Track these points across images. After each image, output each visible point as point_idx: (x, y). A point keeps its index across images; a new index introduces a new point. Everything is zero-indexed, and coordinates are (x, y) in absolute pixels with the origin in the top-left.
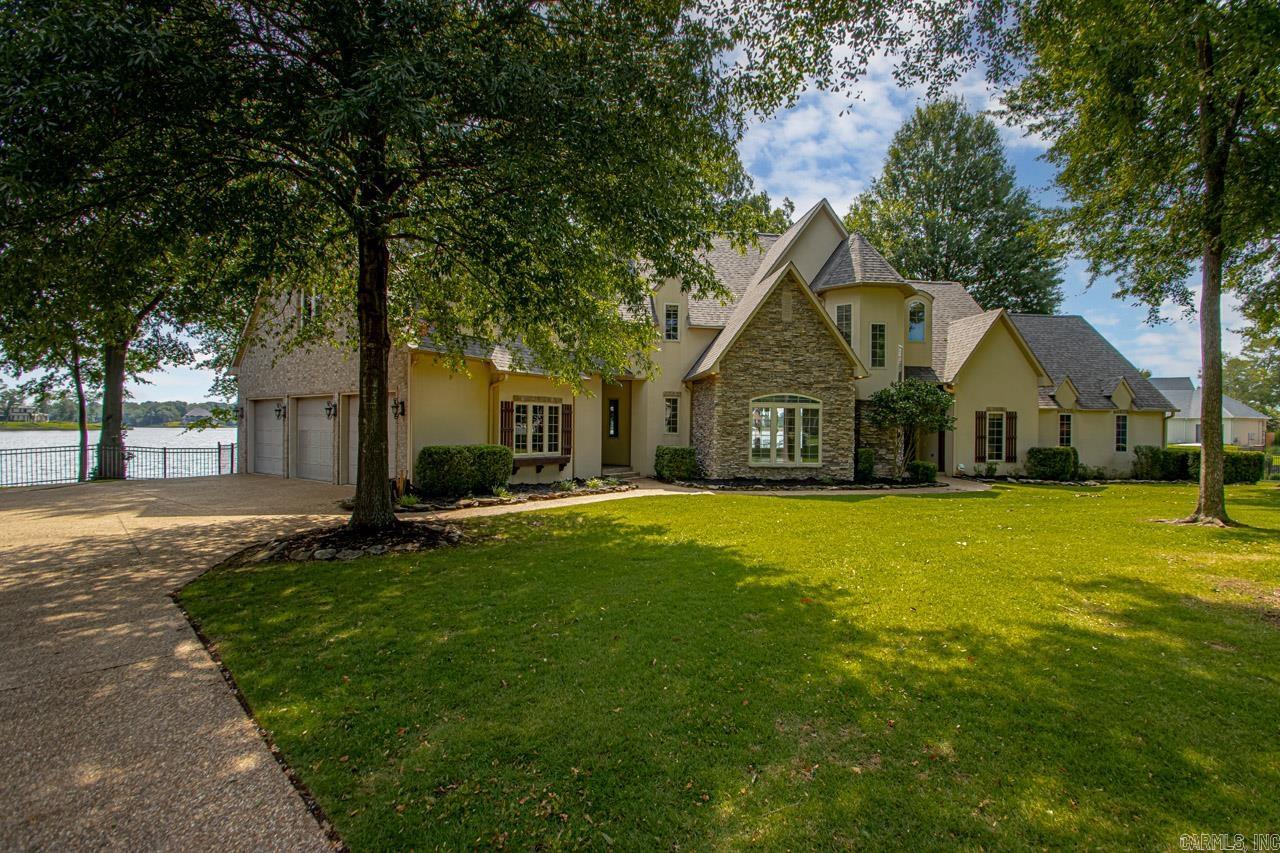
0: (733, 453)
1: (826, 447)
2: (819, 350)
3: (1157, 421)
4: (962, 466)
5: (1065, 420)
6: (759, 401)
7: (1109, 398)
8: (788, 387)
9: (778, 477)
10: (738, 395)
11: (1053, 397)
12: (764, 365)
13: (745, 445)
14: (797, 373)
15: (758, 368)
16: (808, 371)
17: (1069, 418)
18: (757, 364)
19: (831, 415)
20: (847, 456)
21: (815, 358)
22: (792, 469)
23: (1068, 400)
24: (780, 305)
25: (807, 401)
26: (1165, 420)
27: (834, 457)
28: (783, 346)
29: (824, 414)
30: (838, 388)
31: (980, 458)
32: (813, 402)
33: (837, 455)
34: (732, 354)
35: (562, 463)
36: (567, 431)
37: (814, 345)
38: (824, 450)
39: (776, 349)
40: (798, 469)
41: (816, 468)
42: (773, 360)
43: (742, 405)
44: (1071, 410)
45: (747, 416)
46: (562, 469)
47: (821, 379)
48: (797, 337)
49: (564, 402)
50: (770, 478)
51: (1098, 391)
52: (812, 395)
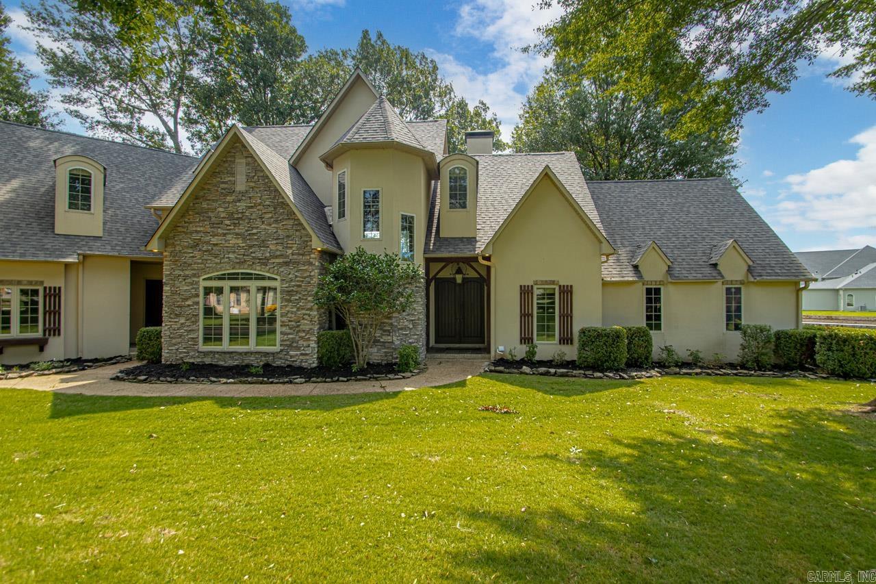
0: (181, 336)
1: (284, 329)
2: (276, 221)
3: (787, 294)
4: (501, 348)
5: (653, 296)
6: (207, 279)
7: (715, 265)
8: (242, 263)
9: (230, 363)
10: (187, 273)
11: (636, 267)
12: (214, 240)
13: (194, 327)
14: (251, 247)
15: (208, 243)
16: (263, 244)
17: (658, 291)
18: (207, 238)
19: (290, 293)
20: (308, 339)
21: (271, 229)
22: (246, 353)
23: (654, 269)
24: (233, 174)
25: (263, 278)
26: (799, 290)
27: (293, 341)
28: (236, 219)
30: (298, 263)
31: (526, 339)
32: (270, 278)
33: (297, 338)
34: (180, 229)
35: (41, 344)
36: (54, 312)
37: (270, 215)
38: (282, 333)
39: (228, 222)
40: (252, 353)
41: (273, 354)
42: (225, 235)
43: (192, 284)
44: (661, 282)
45: (197, 296)
46: (42, 349)
47: (278, 253)
48: (252, 207)
49: (47, 284)
50: (222, 363)
51: (705, 259)
52: (268, 272)
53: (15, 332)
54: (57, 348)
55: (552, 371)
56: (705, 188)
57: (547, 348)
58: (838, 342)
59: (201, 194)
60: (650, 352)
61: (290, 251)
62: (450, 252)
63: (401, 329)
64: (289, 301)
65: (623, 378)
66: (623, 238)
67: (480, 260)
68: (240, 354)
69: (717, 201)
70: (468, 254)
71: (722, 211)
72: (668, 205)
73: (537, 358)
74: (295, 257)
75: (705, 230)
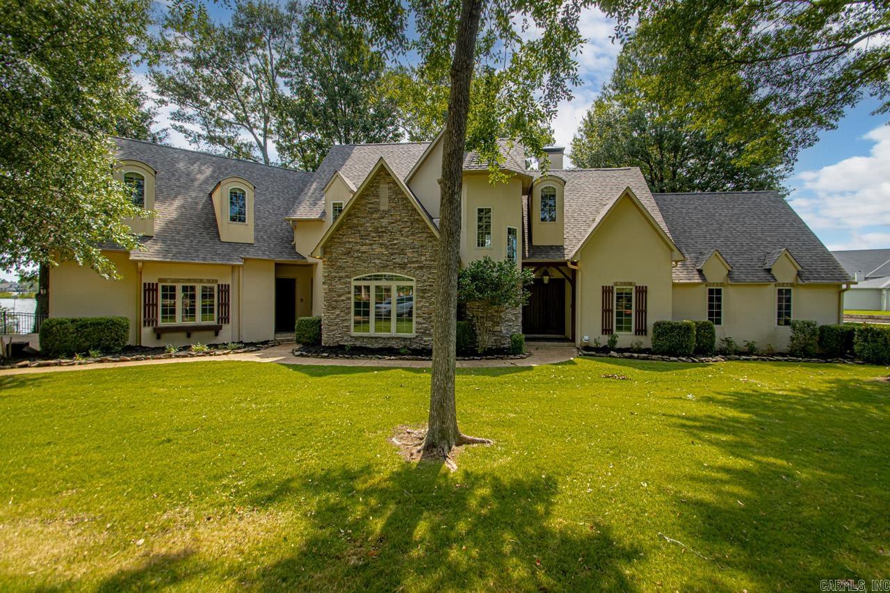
0: (337, 324)
1: (419, 320)
2: (413, 234)
3: (831, 295)
4: (586, 338)
5: (715, 296)
6: (357, 280)
7: (769, 270)
8: (385, 267)
9: (376, 346)
10: (341, 274)
11: (700, 272)
12: (364, 248)
13: (346, 317)
14: (392, 255)
15: (358, 251)
16: (402, 252)
17: (719, 292)
18: (357, 248)
19: (424, 291)
21: (409, 241)
22: (388, 338)
23: (717, 274)
24: (378, 197)
25: (402, 279)
26: (841, 292)
27: (426, 329)
28: (380, 232)
29: (418, 290)
30: (430, 267)
31: (607, 330)
32: (408, 280)
33: (430, 327)
34: (336, 240)
35: (216, 330)
36: (225, 305)
37: (408, 229)
38: (417, 323)
39: (374, 235)
40: (393, 338)
41: (410, 339)
42: (371, 245)
43: (345, 283)
44: (722, 284)
45: (349, 293)
46: (217, 334)
47: (415, 259)
48: (393, 223)
49: (220, 283)
50: (370, 346)
51: (760, 264)
52: (406, 274)
53: (199, 320)
54: (227, 334)
55: (636, 355)
56: (758, 200)
57: (625, 338)
58: (872, 334)
59: (353, 212)
60: (713, 342)
61: (423, 258)
62: (543, 258)
63: (507, 321)
64: (423, 297)
65: (694, 361)
66: (687, 245)
67: (569, 264)
68: (384, 339)
69: (770, 212)
70: (558, 260)
71: (774, 221)
72: (726, 216)
73: (618, 346)
74: (428, 262)
75: (759, 238)
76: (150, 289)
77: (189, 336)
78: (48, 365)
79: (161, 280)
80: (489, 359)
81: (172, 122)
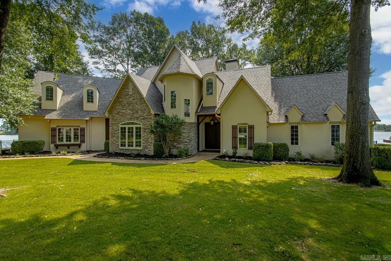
0: (114, 143)
2: (141, 104)
4: (224, 151)
5: (294, 130)
6: (121, 125)
7: (326, 115)
8: (131, 119)
9: (128, 153)
10: (116, 122)
11: (286, 116)
12: (123, 111)
13: (118, 141)
14: (133, 113)
16: (137, 112)
17: (297, 127)
18: (121, 111)
20: (151, 145)
21: (139, 107)
22: (132, 150)
23: (295, 117)
24: (128, 89)
25: (136, 124)
26: (372, 126)
27: (146, 146)
28: (129, 104)
29: (143, 129)
30: (147, 119)
31: (235, 147)
32: (139, 124)
33: (147, 145)
34: (114, 108)
35: (79, 146)
36: (83, 135)
37: (139, 102)
38: (143, 143)
39: (127, 105)
40: (134, 150)
41: (140, 150)
42: (126, 109)
43: (117, 126)
44: (298, 123)
45: (119, 130)
46: (80, 147)
47: (141, 115)
48: (134, 100)
49: (81, 127)
50: (125, 153)
51: (322, 112)
52: (139, 122)
53: (73, 142)
54: (84, 147)
55: (237, 160)
56: (336, 77)
58: (378, 151)
59: (120, 96)
61: (145, 114)
62: (205, 112)
63: (185, 142)
64: (145, 132)
65: (266, 164)
66: (285, 103)
67: (216, 115)
68: (131, 150)
69: (340, 83)
70: (212, 113)
71: (341, 88)
73: (237, 155)
74: (147, 116)
75: (328, 98)
76: (54, 130)
77: (68, 148)
78: (6, 158)
79: (58, 126)
80: (162, 160)
81: (94, 65)
